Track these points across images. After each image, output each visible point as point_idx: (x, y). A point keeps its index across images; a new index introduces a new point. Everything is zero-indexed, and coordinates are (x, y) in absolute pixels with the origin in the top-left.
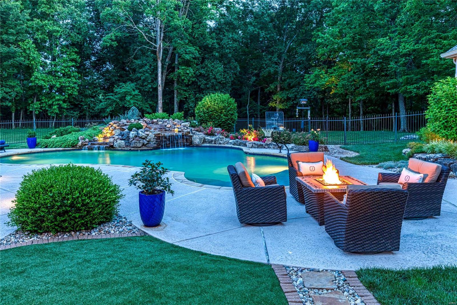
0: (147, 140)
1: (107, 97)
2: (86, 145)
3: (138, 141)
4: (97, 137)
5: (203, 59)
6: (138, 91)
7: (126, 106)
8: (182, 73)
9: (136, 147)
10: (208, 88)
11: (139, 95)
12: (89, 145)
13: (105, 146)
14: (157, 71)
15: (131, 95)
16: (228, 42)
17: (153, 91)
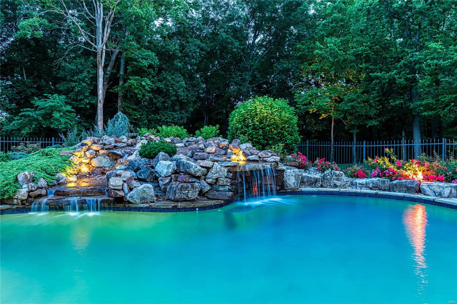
0: (209, 181)
1: (23, 113)
2: (40, 196)
3: (189, 185)
4: (64, 175)
5: (160, 70)
6: (71, 107)
7: (52, 126)
8: (135, 84)
9: (185, 200)
10: (167, 108)
11: (73, 112)
12: (51, 196)
13: (100, 199)
14: (97, 82)
15: (60, 111)
16: (195, 49)
17: (90, 108)
